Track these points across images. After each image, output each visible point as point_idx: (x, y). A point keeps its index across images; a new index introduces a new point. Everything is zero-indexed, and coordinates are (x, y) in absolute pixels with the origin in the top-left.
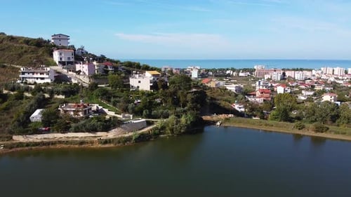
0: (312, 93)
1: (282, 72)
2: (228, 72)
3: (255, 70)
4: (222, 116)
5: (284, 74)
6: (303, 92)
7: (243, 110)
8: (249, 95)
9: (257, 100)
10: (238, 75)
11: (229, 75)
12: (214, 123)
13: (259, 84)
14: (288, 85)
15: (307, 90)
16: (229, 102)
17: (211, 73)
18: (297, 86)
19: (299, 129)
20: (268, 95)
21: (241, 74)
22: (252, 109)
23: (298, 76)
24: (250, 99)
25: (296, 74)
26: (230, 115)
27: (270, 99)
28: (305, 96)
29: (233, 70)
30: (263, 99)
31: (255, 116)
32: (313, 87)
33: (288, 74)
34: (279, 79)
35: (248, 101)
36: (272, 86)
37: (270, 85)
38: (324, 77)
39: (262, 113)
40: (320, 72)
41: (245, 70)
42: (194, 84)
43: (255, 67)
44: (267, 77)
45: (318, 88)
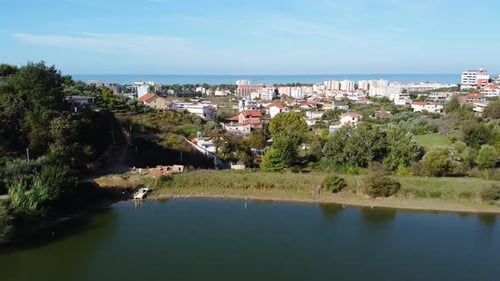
0: (320, 115)
1: (274, 89)
2: (198, 89)
3: (237, 86)
4: (155, 172)
5: (276, 91)
6: (308, 114)
7: (212, 149)
8: (227, 122)
9: (241, 128)
10: (213, 93)
11: (199, 94)
12: (130, 192)
13: (244, 104)
14: (285, 105)
15: (312, 110)
16: (187, 136)
17: (172, 92)
18: (297, 107)
19: (335, 191)
20: (257, 120)
21: (218, 93)
22: (231, 147)
23: (296, 93)
24: (228, 128)
25: (293, 91)
26: (176, 168)
27: (260, 126)
28: (312, 120)
29: (207, 87)
30: (249, 126)
31: (235, 161)
32: (319, 106)
33: (282, 91)
34: (271, 98)
35: (225, 131)
36: (261, 107)
37: (259, 105)
38: (329, 94)
39: (249, 153)
40: (322, 87)
41: (223, 87)
42: (116, 103)
43: (238, 83)
44: (254, 95)
45: (327, 107)
